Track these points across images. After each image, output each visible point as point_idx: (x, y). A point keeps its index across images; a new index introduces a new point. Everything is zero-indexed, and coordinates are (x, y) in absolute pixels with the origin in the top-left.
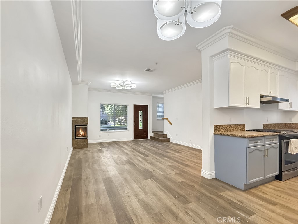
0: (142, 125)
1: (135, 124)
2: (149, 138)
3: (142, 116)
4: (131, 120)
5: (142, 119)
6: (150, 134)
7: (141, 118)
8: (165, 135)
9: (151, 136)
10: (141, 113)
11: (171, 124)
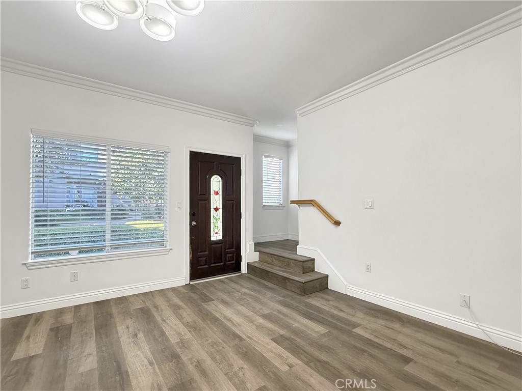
0: (220, 224)
1: (194, 223)
2: (244, 269)
3: (220, 192)
4: (179, 208)
5: (220, 206)
6: (248, 255)
7: (216, 201)
8: (309, 264)
9: (250, 261)
10: (216, 183)
11: (337, 223)
